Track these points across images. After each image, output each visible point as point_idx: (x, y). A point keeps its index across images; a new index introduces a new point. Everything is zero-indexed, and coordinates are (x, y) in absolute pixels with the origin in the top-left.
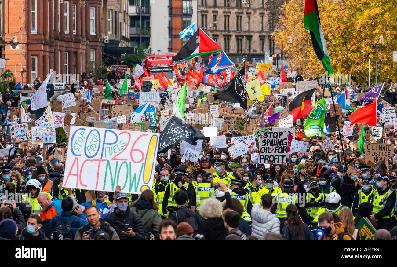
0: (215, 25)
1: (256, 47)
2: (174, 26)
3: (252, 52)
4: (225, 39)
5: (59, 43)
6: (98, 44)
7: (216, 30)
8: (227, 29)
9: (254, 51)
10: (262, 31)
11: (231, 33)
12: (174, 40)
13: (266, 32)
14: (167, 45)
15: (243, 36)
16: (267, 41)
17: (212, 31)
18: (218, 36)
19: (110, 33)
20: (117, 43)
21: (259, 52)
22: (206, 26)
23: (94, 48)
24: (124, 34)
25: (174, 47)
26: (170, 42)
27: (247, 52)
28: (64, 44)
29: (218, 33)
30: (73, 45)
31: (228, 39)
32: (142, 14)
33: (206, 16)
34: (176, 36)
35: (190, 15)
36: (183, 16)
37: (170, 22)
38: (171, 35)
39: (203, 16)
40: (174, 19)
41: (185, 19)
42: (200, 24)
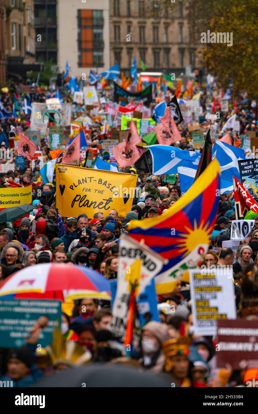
1: (175, 60)
2: (83, 39)
3: (171, 67)
4: (140, 53)
8: (143, 40)
9: (174, 65)
10: (182, 43)
11: (147, 46)
12: (84, 54)
13: (186, 44)
14: (76, 60)
15: (160, 49)
16: (187, 54)
17: (126, 44)
18: (132, 49)
19: (14, 48)
20: (22, 60)
21: (178, 65)
22: (119, 38)
24: (28, 48)
25: (84, 62)
26: (80, 57)
27: (164, 66)
29: (133, 46)
31: (144, 53)
32: (48, 26)
33: (119, 27)
34: (86, 50)
35: (101, 27)
36: (93, 27)
37: (80, 35)
38: (80, 49)
39: (116, 27)
40: (84, 31)
41: (95, 31)
42: (113, 36)
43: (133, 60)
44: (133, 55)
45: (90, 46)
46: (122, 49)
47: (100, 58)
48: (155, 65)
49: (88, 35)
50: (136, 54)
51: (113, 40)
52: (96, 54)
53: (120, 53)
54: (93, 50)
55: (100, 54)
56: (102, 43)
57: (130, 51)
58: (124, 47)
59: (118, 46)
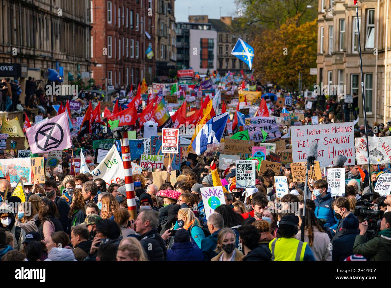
0: (227, 53)
2: (203, 53)
4: (233, 61)
5: (126, 63)
6: (153, 64)
7: (227, 56)
12: (203, 61)
14: (199, 64)
17: (225, 56)
18: (228, 59)
19: (162, 57)
20: (166, 63)
22: (222, 53)
23: (151, 66)
24: (172, 58)
25: (203, 65)
26: (201, 63)
28: (130, 64)
29: (229, 58)
30: (136, 64)
31: (235, 62)
32: (185, 47)
33: (222, 48)
34: (204, 59)
35: (213, 47)
36: (208, 47)
37: (201, 51)
38: (201, 59)
39: (220, 48)
40: (203, 49)
41: (210, 50)
42: (218, 52)
43: (229, 65)
44: (229, 62)
45: (206, 57)
46: (223, 59)
47: (212, 64)
48: (240, 68)
49: (206, 52)
50: (230, 62)
51: (219, 55)
52: (209, 61)
53: (222, 61)
54: (208, 59)
55: (212, 61)
56: (213, 56)
57: (227, 60)
58: (224, 58)
59: (221, 57)
